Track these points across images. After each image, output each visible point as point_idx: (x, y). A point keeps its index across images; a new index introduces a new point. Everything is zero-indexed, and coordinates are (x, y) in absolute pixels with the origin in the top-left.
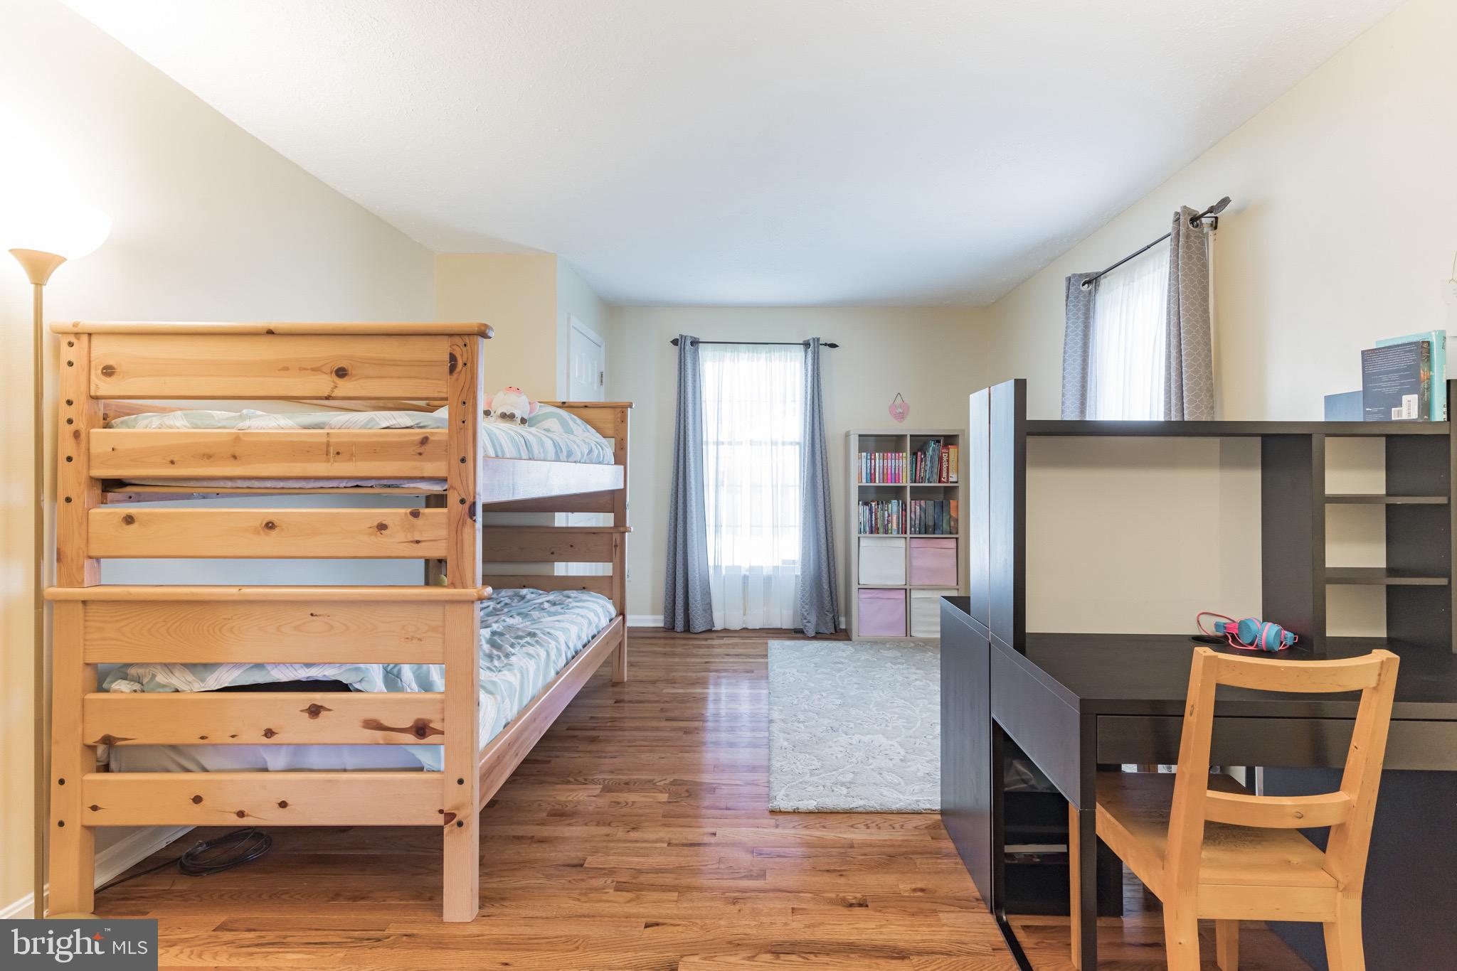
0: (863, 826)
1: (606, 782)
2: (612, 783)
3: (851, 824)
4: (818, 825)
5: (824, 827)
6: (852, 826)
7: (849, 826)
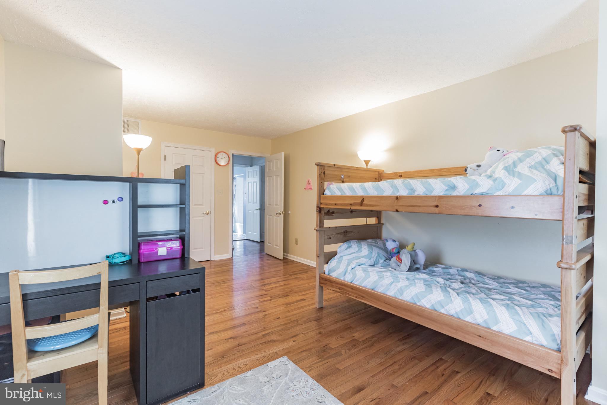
0: (242, 367)
1: (363, 343)
2: (360, 344)
3: (247, 366)
4: (261, 359)
5: (258, 360)
6: (246, 365)
7: (248, 365)
